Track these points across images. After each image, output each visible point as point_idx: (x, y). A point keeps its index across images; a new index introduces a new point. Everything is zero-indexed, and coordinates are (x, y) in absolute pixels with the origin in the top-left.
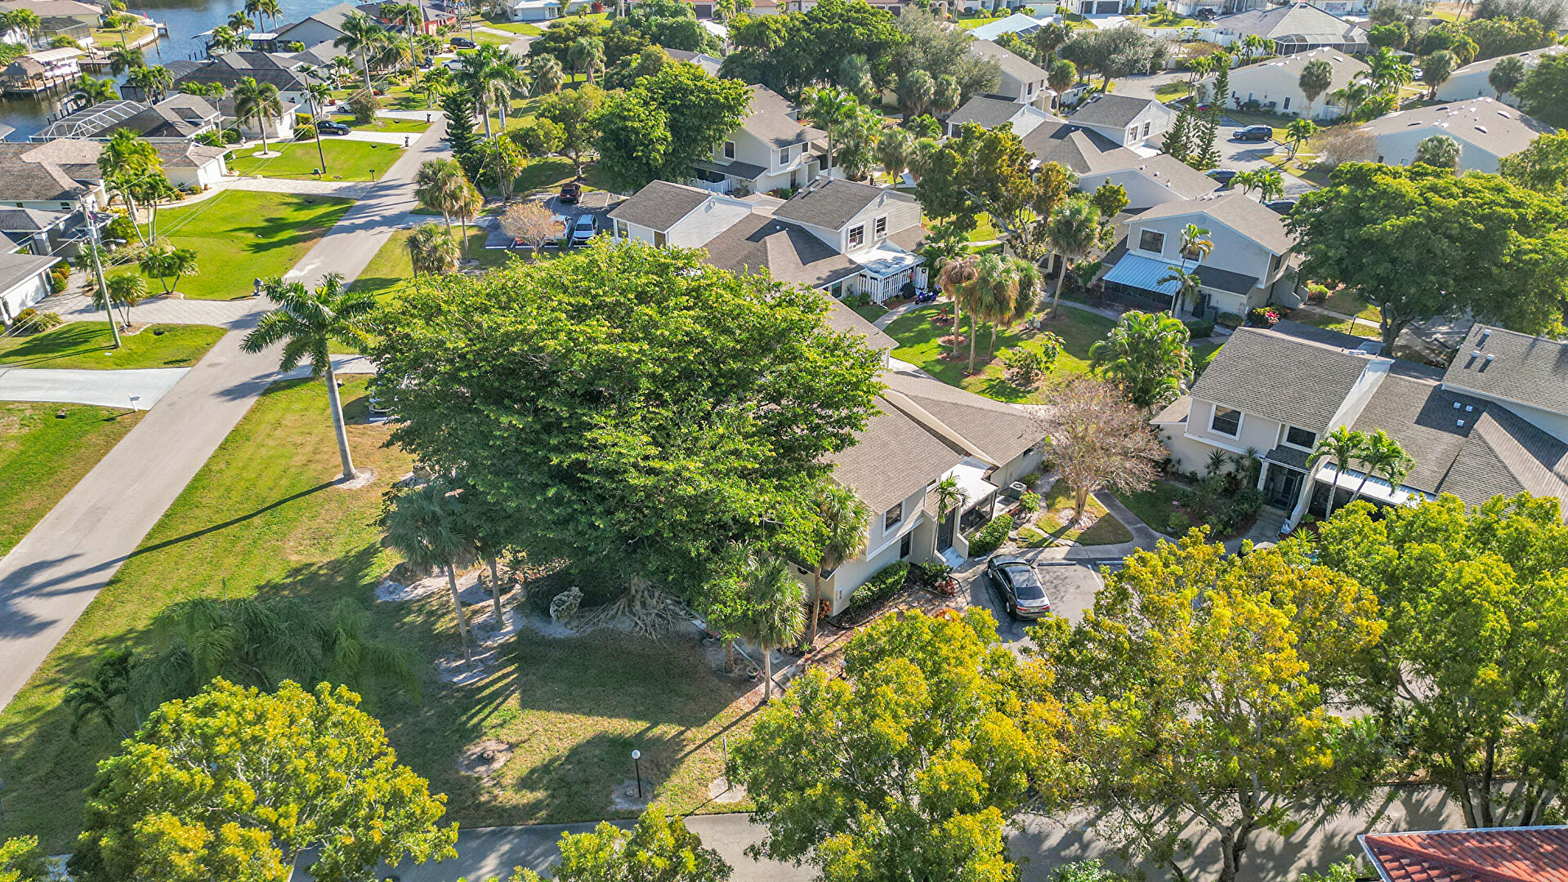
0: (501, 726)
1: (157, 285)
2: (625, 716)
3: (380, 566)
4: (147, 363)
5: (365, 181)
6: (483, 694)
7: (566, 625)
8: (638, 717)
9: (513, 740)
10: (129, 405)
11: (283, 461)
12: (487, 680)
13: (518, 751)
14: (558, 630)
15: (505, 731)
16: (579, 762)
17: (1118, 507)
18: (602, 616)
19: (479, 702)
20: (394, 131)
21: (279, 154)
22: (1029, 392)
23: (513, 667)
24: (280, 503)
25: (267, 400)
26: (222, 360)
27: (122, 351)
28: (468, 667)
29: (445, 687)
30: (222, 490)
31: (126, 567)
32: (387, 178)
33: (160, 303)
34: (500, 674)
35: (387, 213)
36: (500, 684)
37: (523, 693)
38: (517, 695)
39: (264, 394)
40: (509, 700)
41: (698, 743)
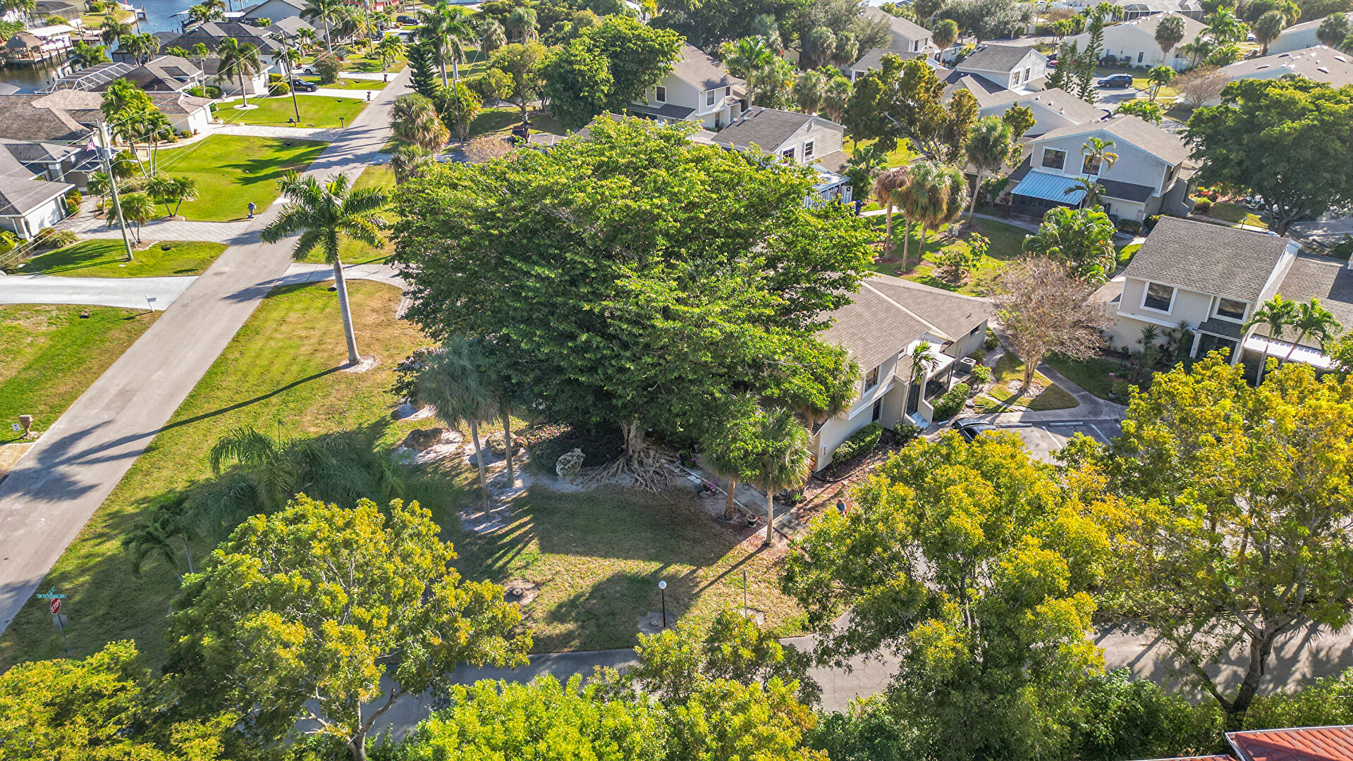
0: (525, 567)
1: (162, 210)
2: (639, 558)
3: (393, 435)
4: (157, 273)
5: (336, 128)
6: (505, 541)
7: (572, 482)
8: (650, 558)
9: (538, 579)
10: (146, 306)
11: (292, 351)
12: (507, 529)
13: (544, 589)
14: (566, 486)
15: (530, 571)
16: (603, 597)
17: (1061, 379)
18: (605, 474)
19: (502, 547)
20: (355, 89)
21: (256, 107)
22: (959, 287)
23: (528, 518)
24: (293, 385)
25: (271, 301)
26: (226, 269)
27: (134, 263)
28: (488, 518)
29: (467, 535)
30: (239, 374)
31: (159, 439)
32: (356, 124)
33: (166, 224)
34: (517, 523)
35: (359, 152)
36: (519, 532)
37: (541, 539)
38: (535, 541)
39: (267, 297)
40: (530, 545)
41: (711, 579)
